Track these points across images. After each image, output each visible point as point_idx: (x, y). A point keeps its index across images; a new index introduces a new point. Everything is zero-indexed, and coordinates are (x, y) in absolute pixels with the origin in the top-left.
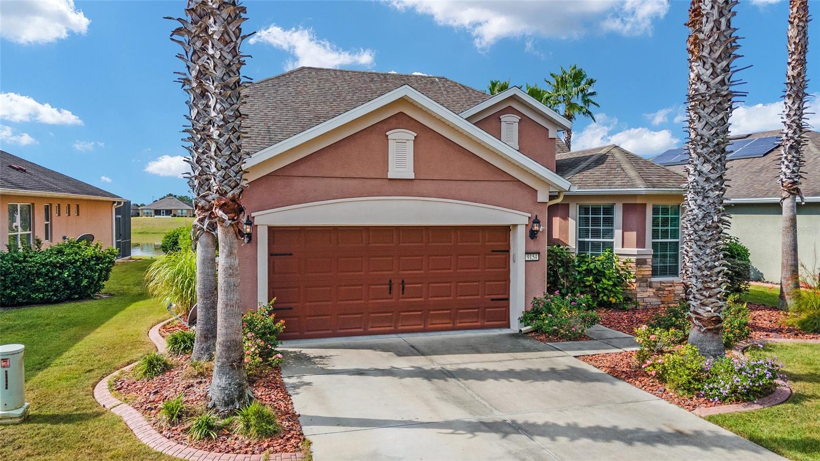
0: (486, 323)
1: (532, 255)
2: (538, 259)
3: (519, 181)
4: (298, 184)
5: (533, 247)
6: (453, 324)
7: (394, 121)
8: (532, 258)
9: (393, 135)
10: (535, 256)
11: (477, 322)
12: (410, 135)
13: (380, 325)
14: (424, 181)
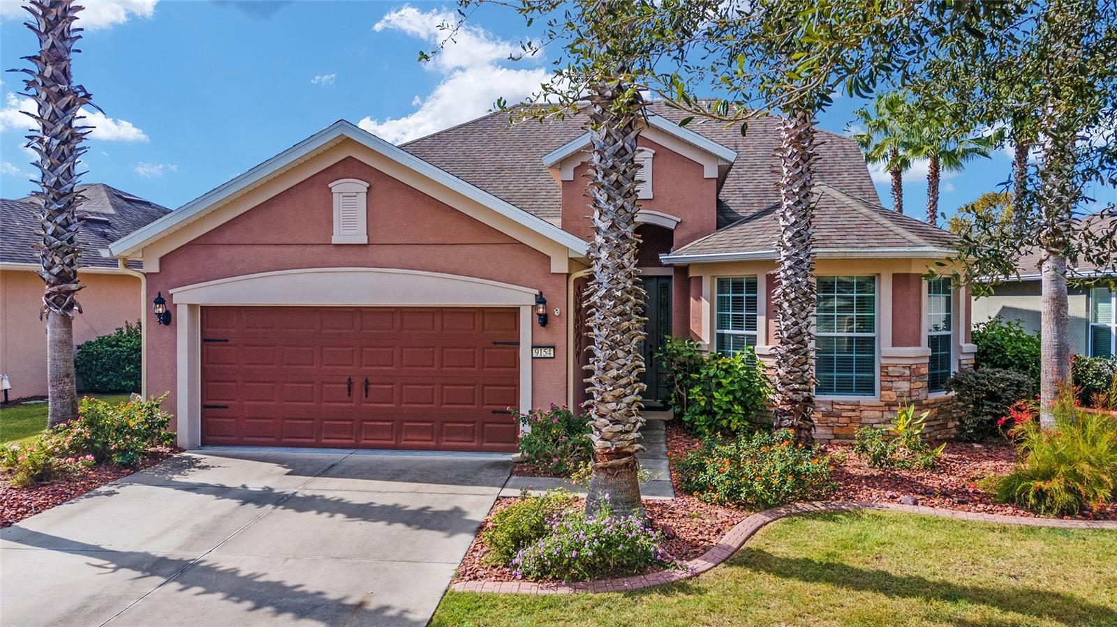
0: (486, 444)
1: (543, 350)
2: (552, 356)
3: (522, 243)
4: (224, 254)
5: (544, 336)
6: (437, 442)
7: (341, 170)
8: (544, 354)
9: (337, 187)
10: (547, 350)
11: (472, 441)
12: (362, 186)
13: (336, 436)
14: (383, 247)
